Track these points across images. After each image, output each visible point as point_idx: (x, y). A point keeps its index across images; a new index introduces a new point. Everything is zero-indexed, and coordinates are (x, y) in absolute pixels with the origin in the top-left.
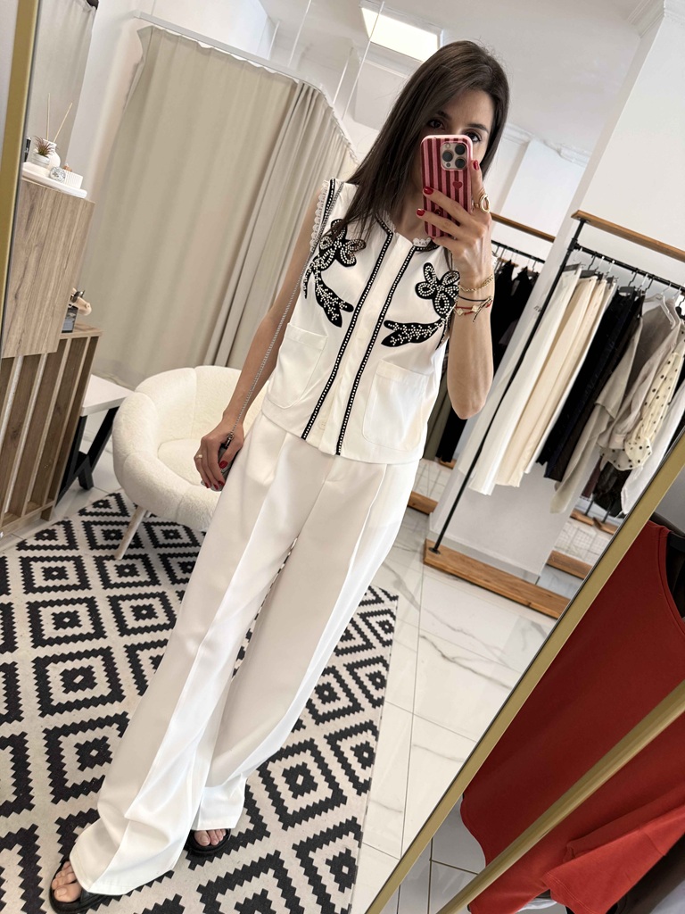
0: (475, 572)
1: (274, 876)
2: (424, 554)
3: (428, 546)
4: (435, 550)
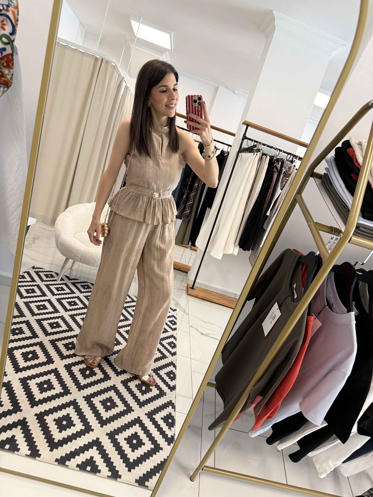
0: (213, 297)
1: (139, 426)
2: (187, 291)
3: (189, 287)
4: (192, 288)
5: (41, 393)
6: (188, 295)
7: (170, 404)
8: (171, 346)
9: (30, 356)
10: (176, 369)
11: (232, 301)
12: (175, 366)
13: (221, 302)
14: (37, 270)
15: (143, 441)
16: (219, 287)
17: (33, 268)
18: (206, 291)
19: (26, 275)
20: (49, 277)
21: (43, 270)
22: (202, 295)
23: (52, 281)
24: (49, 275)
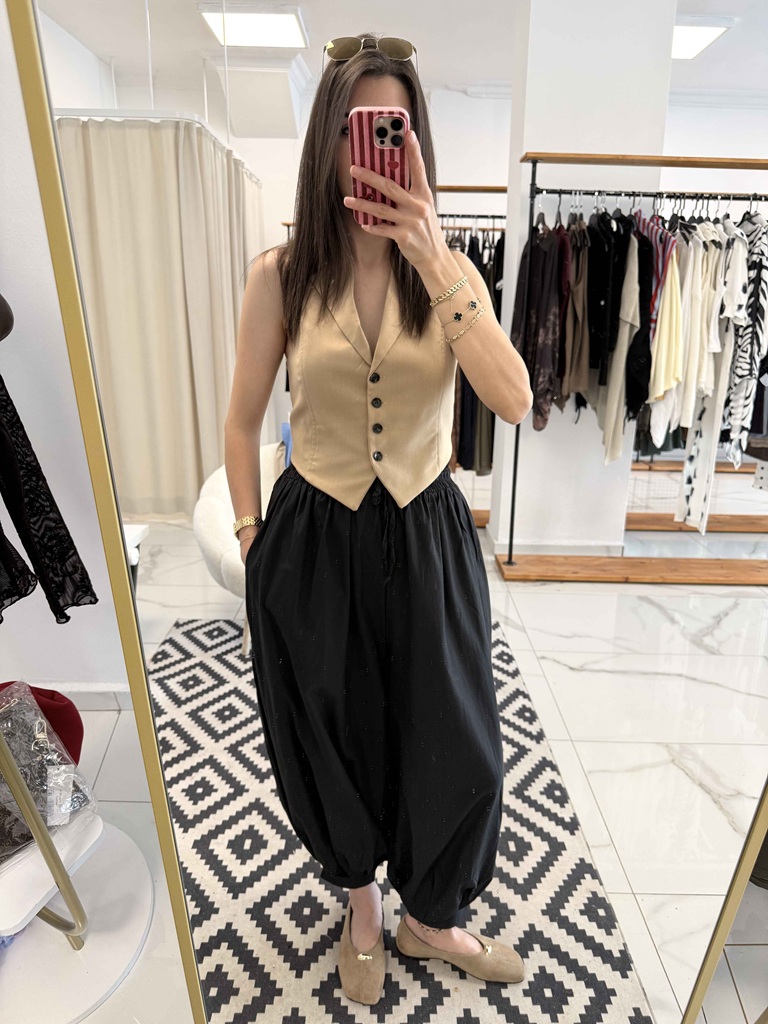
0: (559, 569)
1: (542, 950)
2: (500, 571)
3: (501, 561)
4: (510, 562)
5: (304, 932)
6: (506, 580)
7: (583, 869)
8: (526, 719)
9: (248, 844)
10: (559, 774)
11: (605, 565)
12: (554, 768)
13: (583, 574)
14: (186, 628)
15: (567, 987)
16: (565, 542)
17: (177, 625)
18: (541, 560)
19: (168, 648)
20: (217, 637)
21: (198, 624)
22: (535, 571)
23: (225, 642)
24: (214, 630)
